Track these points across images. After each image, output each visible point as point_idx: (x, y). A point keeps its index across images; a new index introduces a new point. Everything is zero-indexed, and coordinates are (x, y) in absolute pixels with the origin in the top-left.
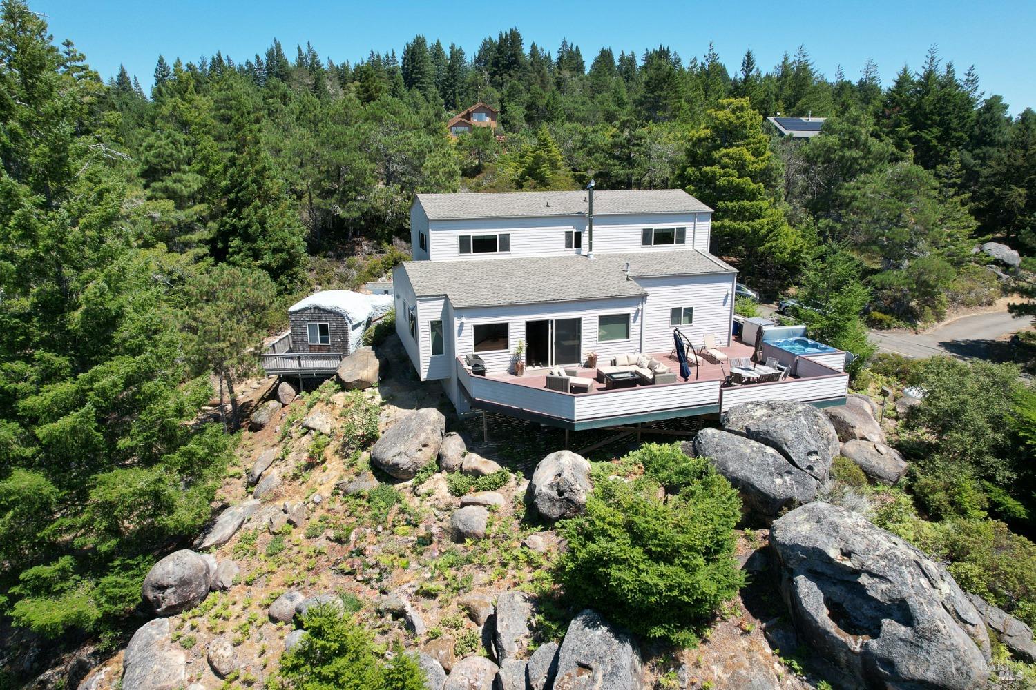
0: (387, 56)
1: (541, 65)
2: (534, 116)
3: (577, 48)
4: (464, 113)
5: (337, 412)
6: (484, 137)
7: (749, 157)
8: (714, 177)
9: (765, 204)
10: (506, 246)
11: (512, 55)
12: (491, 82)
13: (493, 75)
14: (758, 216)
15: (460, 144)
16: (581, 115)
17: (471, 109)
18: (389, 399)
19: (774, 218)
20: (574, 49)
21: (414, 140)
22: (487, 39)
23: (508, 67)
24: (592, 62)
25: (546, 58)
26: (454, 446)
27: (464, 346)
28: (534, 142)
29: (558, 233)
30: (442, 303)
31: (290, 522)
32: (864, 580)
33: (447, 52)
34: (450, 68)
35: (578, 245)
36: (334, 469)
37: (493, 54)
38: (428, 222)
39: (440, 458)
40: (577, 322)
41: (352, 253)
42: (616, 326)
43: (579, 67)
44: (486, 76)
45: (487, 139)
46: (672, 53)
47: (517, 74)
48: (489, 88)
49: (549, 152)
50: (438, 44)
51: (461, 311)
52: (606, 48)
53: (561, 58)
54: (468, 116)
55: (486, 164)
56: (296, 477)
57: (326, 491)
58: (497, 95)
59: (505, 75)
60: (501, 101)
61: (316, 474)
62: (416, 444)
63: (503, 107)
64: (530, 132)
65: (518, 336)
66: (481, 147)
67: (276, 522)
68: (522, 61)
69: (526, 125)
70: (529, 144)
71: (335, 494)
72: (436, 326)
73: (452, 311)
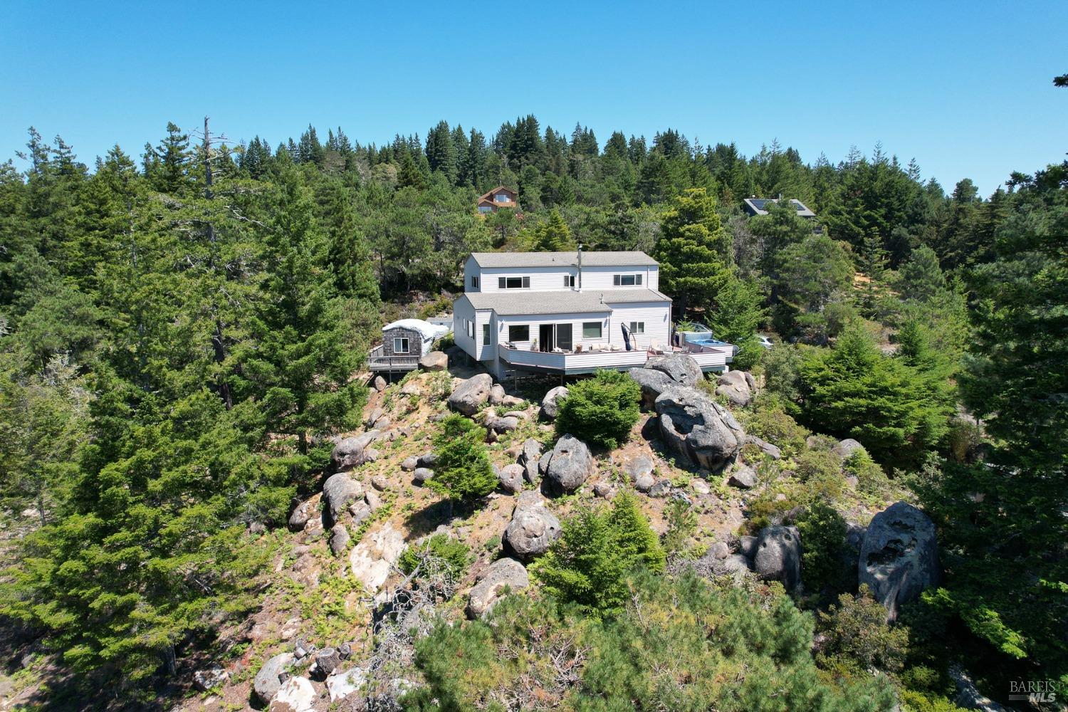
0: (411, 139)
1: (557, 146)
2: (550, 197)
3: (591, 131)
4: (487, 195)
5: (424, 383)
6: (506, 216)
7: (705, 231)
8: (680, 246)
9: (717, 265)
10: (527, 284)
11: (528, 139)
12: (510, 164)
13: (511, 157)
14: (713, 274)
15: (487, 221)
16: (590, 196)
17: (493, 191)
18: (456, 375)
19: (724, 275)
20: (588, 132)
21: (458, 219)
22: (506, 124)
23: (525, 150)
24: (605, 144)
25: (561, 140)
26: (498, 391)
27: (503, 337)
28: (548, 220)
29: (560, 277)
30: (490, 314)
31: (403, 434)
32: (686, 408)
33: (468, 136)
34: (470, 150)
35: (572, 284)
36: (425, 411)
37: (511, 138)
38: (479, 269)
39: (490, 398)
40: (570, 326)
41: (411, 301)
42: (593, 329)
43: (593, 149)
44: (505, 159)
45: (509, 217)
46: (680, 136)
47: (533, 157)
48: (509, 172)
49: (559, 228)
50: (460, 129)
51: (502, 317)
52: (618, 131)
53: (575, 142)
54: (491, 197)
55: (508, 238)
56: (399, 419)
57: (422, 422)
58: (515, 178)
59: (523, 158)
60: (519, 183)
61: (414, 415)
62: (476, 391)
63: (520, 188)
64: (545, 211)
65: (534, 334)
66: (505, 224)
67: (394, 435)
68: (539, 145)
69: (541, 205)
70: (542, 222)
71: (427, 422)
72: (486, 327)
73: (495, 316)
